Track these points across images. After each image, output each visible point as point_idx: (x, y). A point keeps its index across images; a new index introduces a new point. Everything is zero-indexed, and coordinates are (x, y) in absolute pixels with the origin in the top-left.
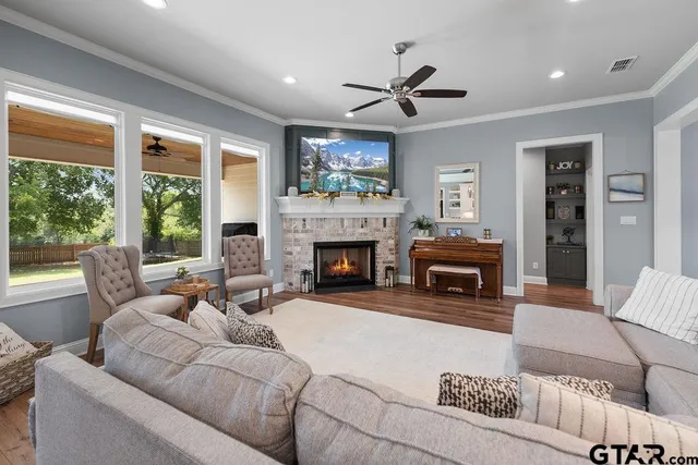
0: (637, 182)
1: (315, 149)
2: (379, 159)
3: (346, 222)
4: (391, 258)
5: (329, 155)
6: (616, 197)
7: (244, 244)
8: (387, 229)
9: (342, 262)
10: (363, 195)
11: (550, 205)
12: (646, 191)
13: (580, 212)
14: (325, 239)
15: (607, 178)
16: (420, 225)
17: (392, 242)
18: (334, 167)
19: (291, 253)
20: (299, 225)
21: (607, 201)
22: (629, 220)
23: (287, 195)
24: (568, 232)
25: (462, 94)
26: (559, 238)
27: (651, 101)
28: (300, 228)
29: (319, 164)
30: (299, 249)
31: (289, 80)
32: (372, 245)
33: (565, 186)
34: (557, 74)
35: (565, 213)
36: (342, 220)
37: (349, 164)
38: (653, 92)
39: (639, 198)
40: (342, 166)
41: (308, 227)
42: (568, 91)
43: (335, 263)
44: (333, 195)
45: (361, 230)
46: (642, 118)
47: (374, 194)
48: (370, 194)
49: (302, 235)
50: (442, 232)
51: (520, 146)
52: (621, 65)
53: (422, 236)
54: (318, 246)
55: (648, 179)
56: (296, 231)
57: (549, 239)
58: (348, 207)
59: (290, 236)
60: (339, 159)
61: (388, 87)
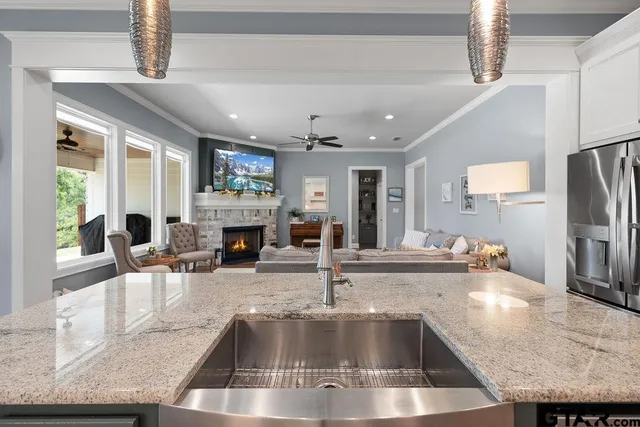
0: (399, 192)
1: (224, 158)
2: (268, 169)
3: (245, 213)
4: (274, 237)
5: (235, 163)
6: (392, 199)
7: (182, 229)
8: (272, 217)
9: (240, 243)
10: (259, 193)
11: (360, 202)
12: (402, 197)
13: (374, 206)
14: (231, 224)
15: (388, 189)
16: (294, 214)
17: (274, 226)
18: (239, 173)
19: (205, 237)
20: (211, 214)
21: (388, 201)
22: (396, 210)
23: (204, 191)
24: (368, 217)
25: (340, 146)
26: (364, 221)
27: (404, 153)
28: (213, 217)
29: (228, 170)
30: (211, 233)
31: (233, 116)
32: (261, 229)
33: (368, 192)
34: (373, 138)
35: (367, 206)
36: (243, 211)
37: (249, 171)
38: (405, 150)
39: (400, 200)
40: (244, 172)
41: (219, 216)
42: (374, 144)
43: (234, 243)
44: (239, 192)
45: (256, 218)
46: (400, 161)
47: (266, 192)
48: (263, 193)
49: (214, 223)
50: (307, 218)
51: (351, 168)
52: (396, 139)
53: (295, 221)
54: (226, 231)
55: (403, 190)
56: (210, 220)
57: (360, 221)
58: (248, 202)
59: (205, 223)
60: (242, 167)
61: (306, 137)
